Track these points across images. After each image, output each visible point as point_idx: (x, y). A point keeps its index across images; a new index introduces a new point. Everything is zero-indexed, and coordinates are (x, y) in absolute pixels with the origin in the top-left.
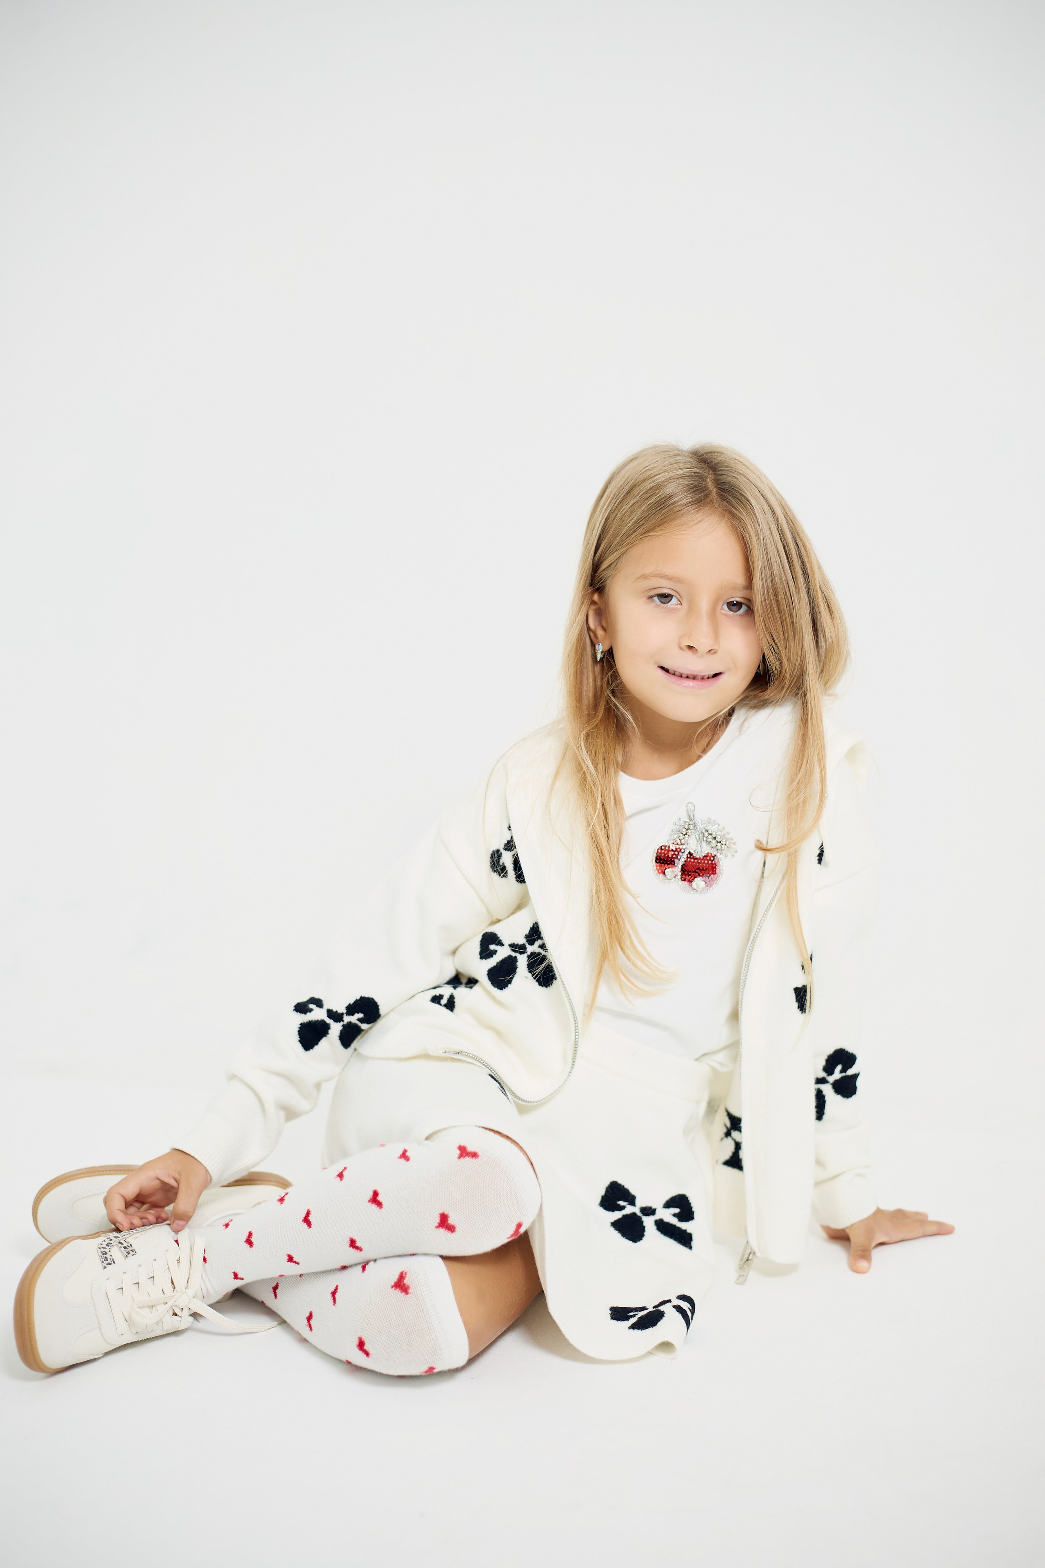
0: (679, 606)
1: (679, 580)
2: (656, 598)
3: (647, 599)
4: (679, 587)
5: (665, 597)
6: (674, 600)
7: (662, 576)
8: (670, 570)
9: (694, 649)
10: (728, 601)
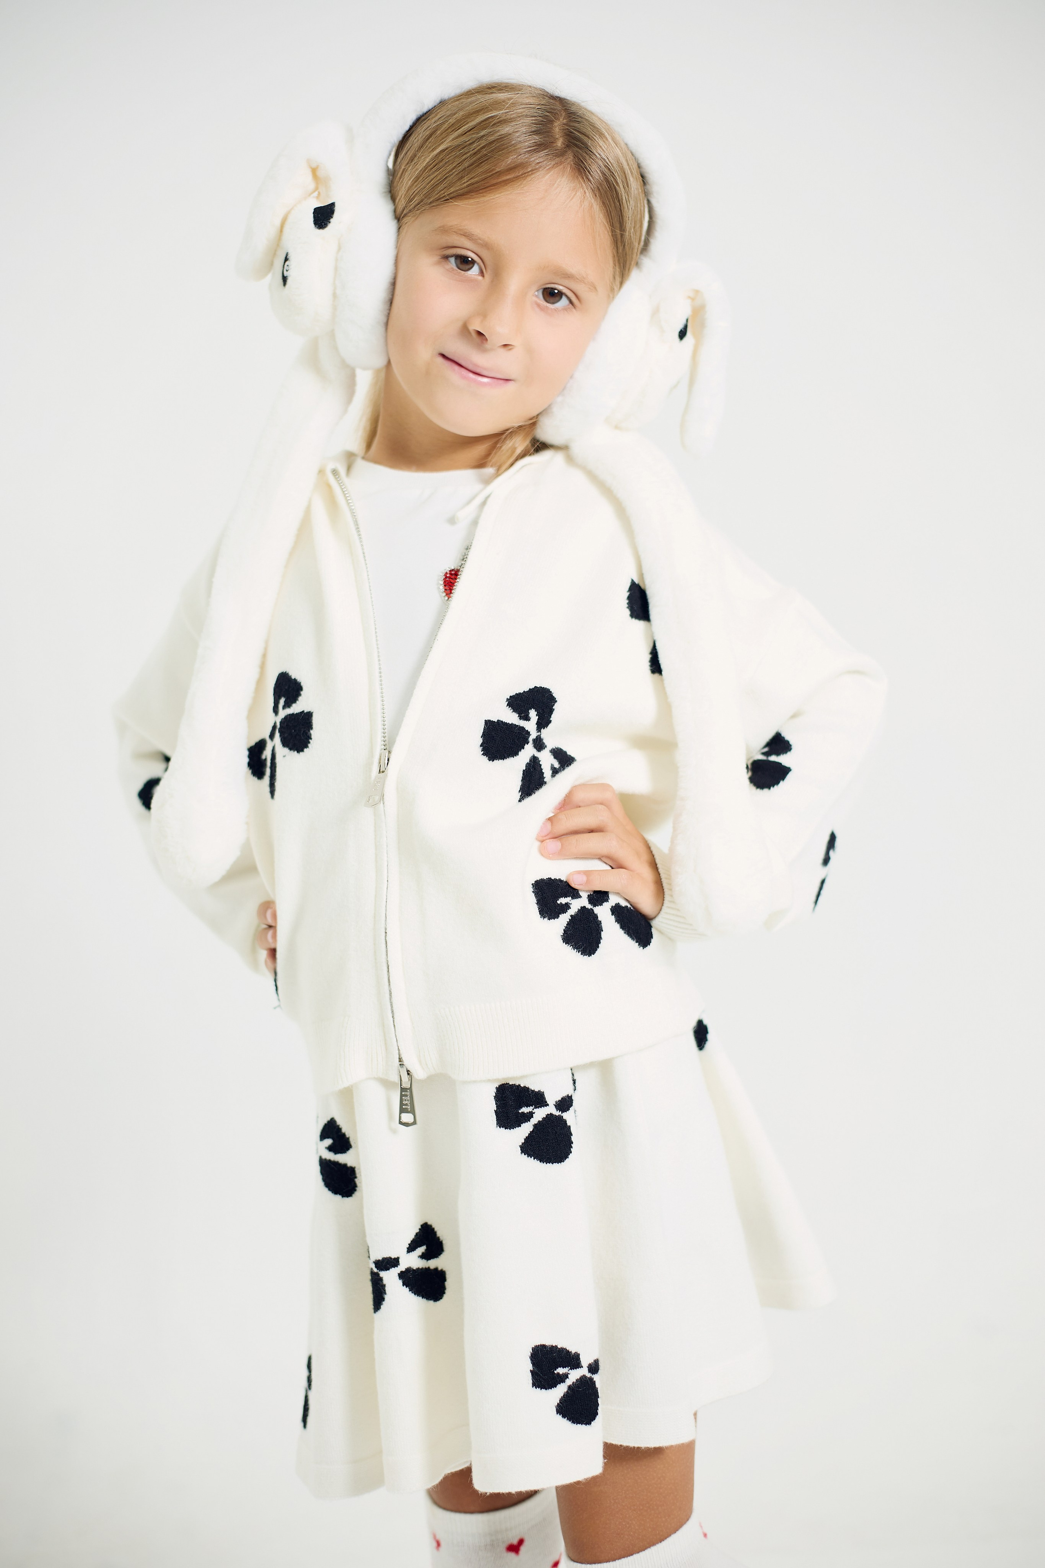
0: (480, 278)
1: (486, 246)
2: (452, 260)
3: (441, 258)
4: (484, 254)
5: (464, 262)
6: (475, 270)
7: (468, 236)
8: (478, 229)
9: (484, 337)
10: (545, 287)
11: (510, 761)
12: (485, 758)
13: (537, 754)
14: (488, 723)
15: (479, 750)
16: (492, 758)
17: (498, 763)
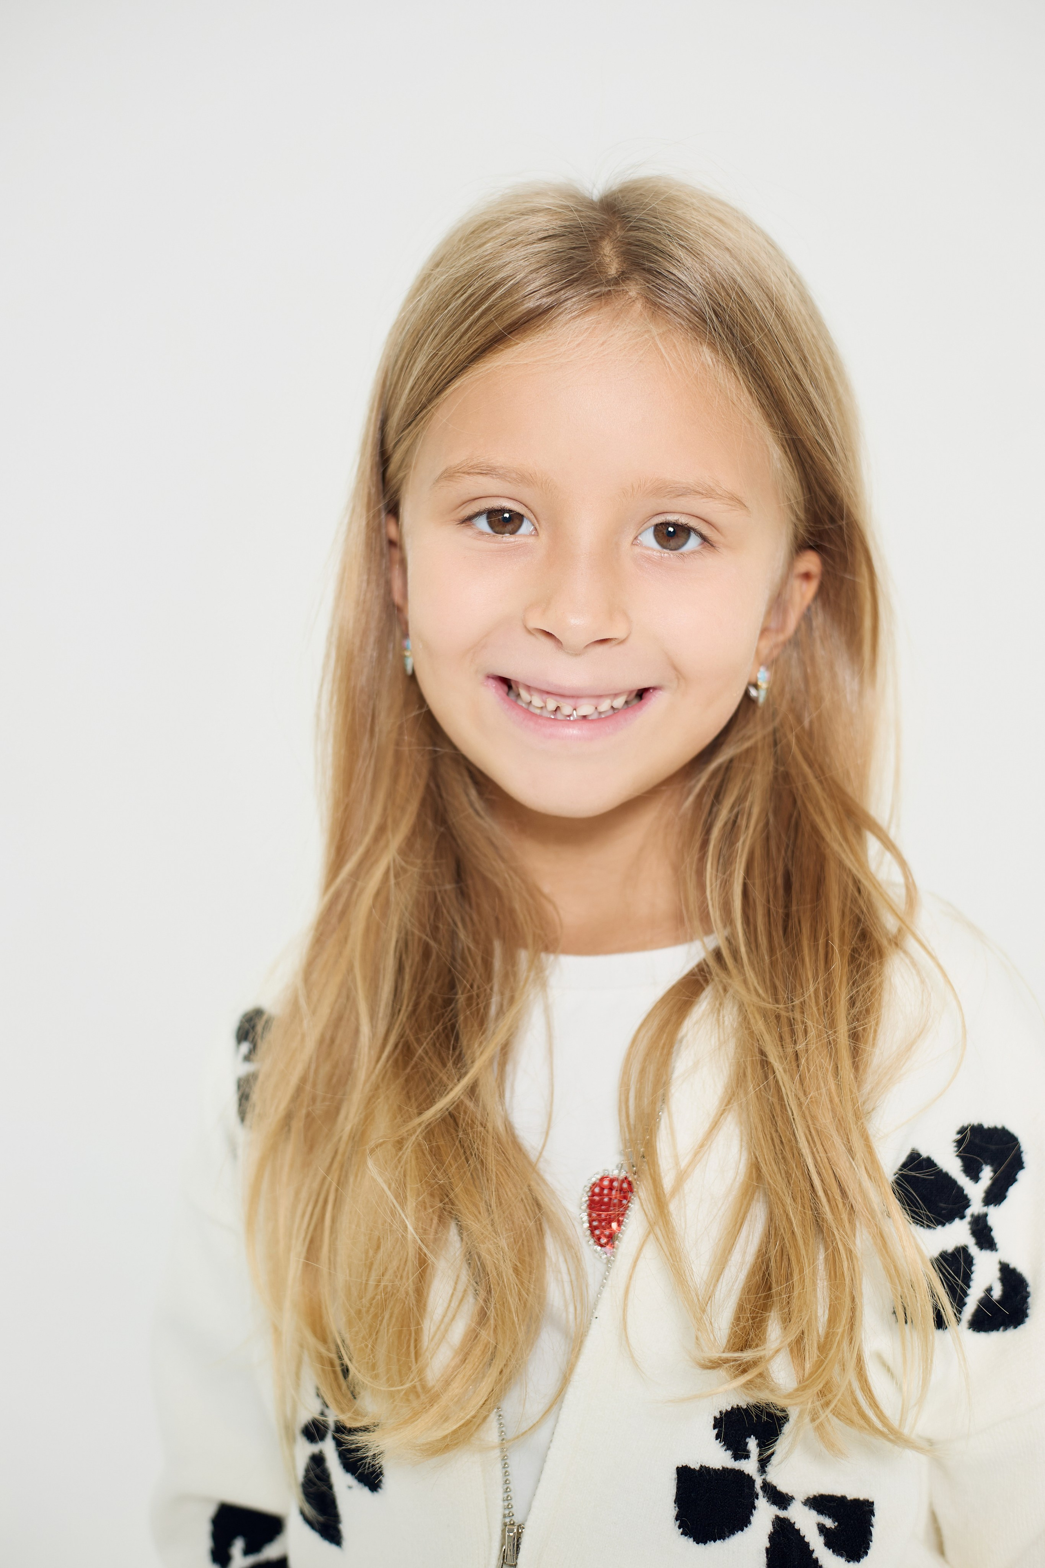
2: (482, 523)
3: (462, 525)
5: (504, 520)
6: (525, 528)
9: (555, 638)
13: (783, 1513)
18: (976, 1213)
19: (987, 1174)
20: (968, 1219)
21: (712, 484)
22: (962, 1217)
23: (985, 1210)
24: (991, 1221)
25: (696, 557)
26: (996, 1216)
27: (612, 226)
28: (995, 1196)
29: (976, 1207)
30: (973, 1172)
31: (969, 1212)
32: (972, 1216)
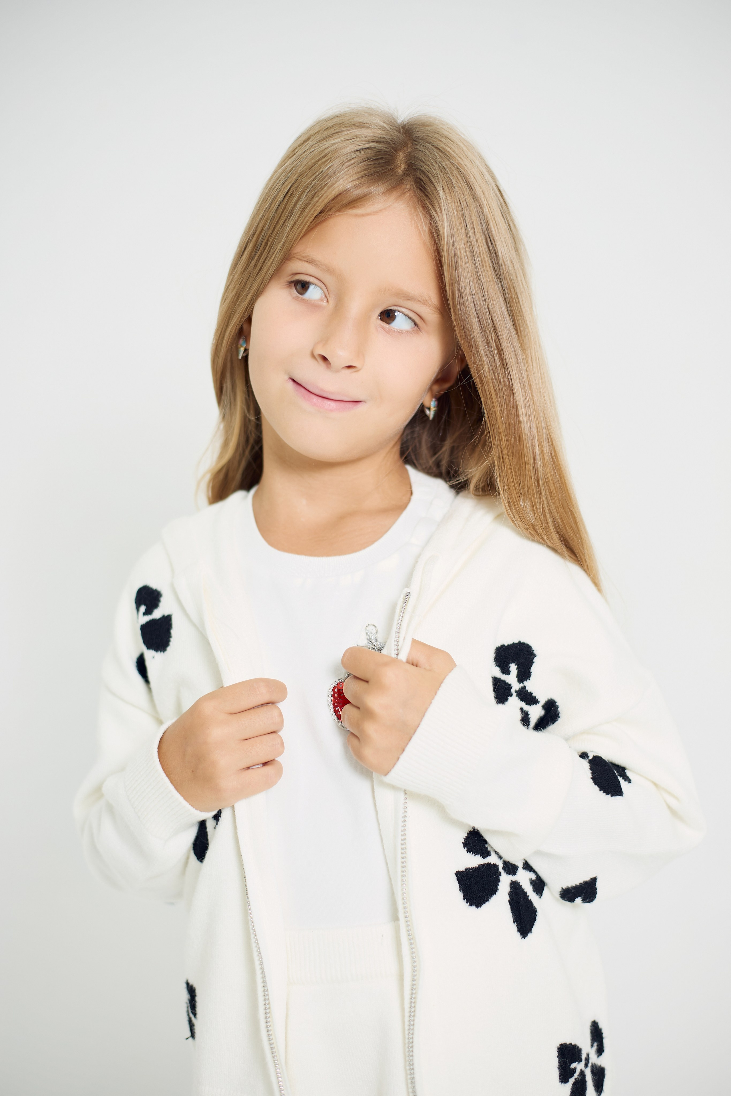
0: (325, 303)
4: (327, 279)
9: (327, 361)
11: (494, 899)
12: (474, 908)
13: (514, 878)
14: (458, 874)
15: (464, 904)
16: (478, 905)
17: (485, 906)
18: (517, 689)
19: (513, 668)
20: (515, 694)
21: (427, 298)
22: (511, 695)
23: (522, 685)
24: (529, 689)
25: (408, 334)
26: (530, 685)
27: (406, 144)
28: (524, 675)
29: (516, 686)
30: (506, 671)
31: (513, 691)
32: (516, 692)
